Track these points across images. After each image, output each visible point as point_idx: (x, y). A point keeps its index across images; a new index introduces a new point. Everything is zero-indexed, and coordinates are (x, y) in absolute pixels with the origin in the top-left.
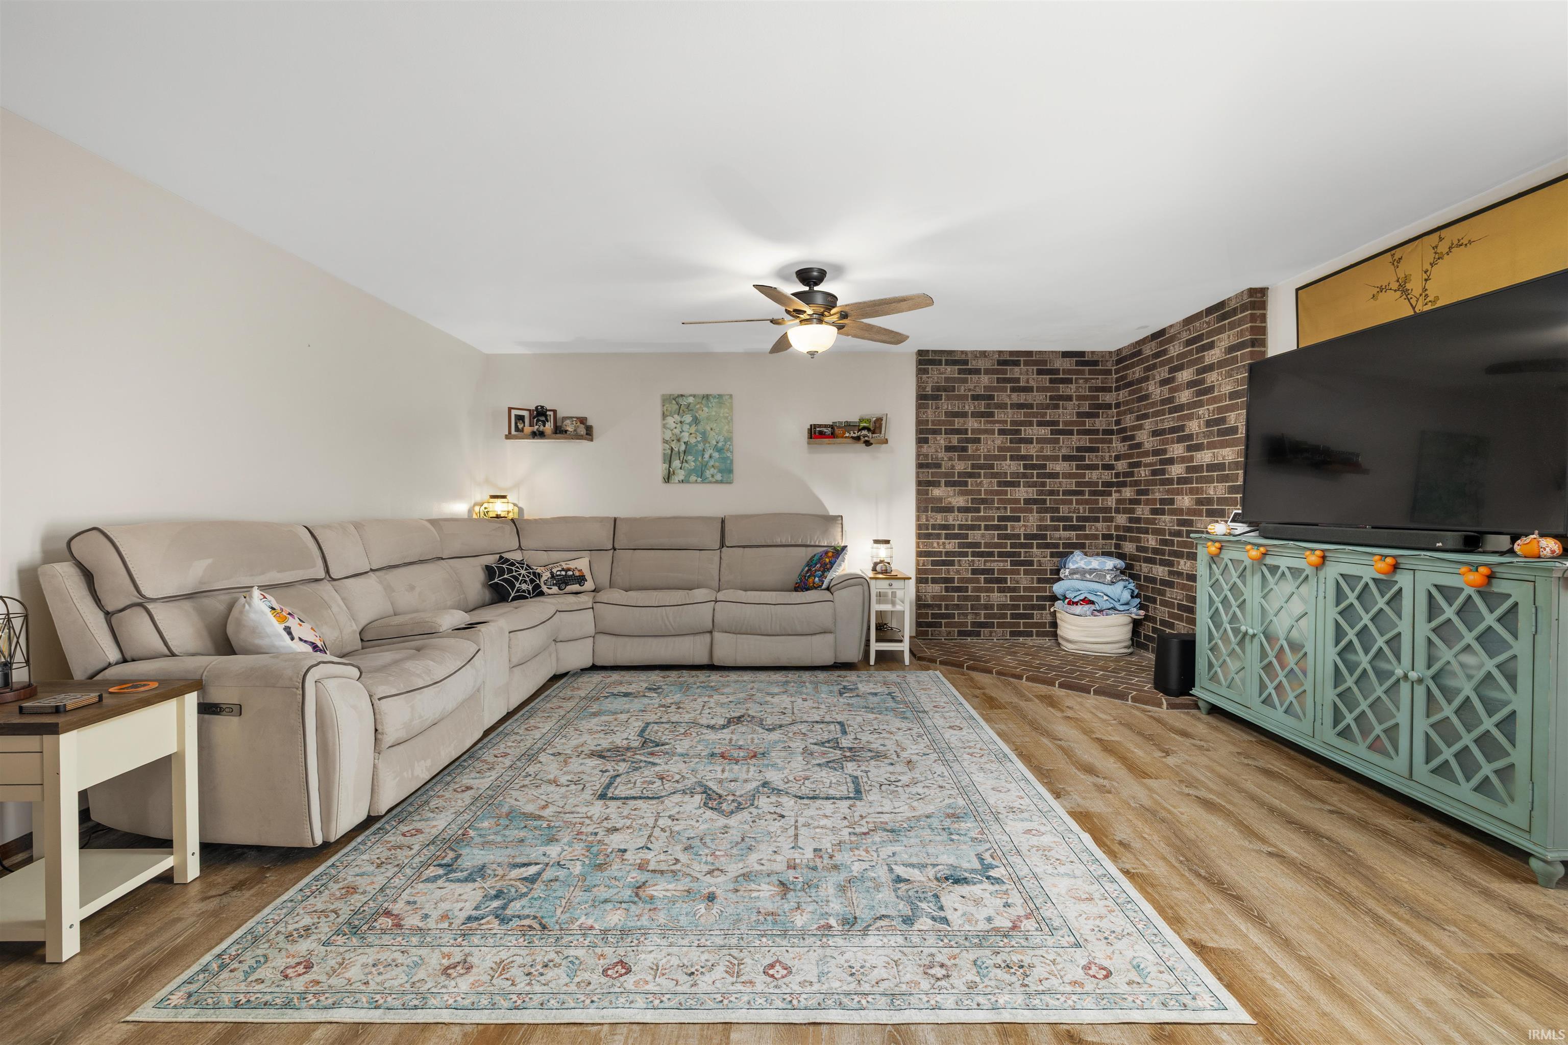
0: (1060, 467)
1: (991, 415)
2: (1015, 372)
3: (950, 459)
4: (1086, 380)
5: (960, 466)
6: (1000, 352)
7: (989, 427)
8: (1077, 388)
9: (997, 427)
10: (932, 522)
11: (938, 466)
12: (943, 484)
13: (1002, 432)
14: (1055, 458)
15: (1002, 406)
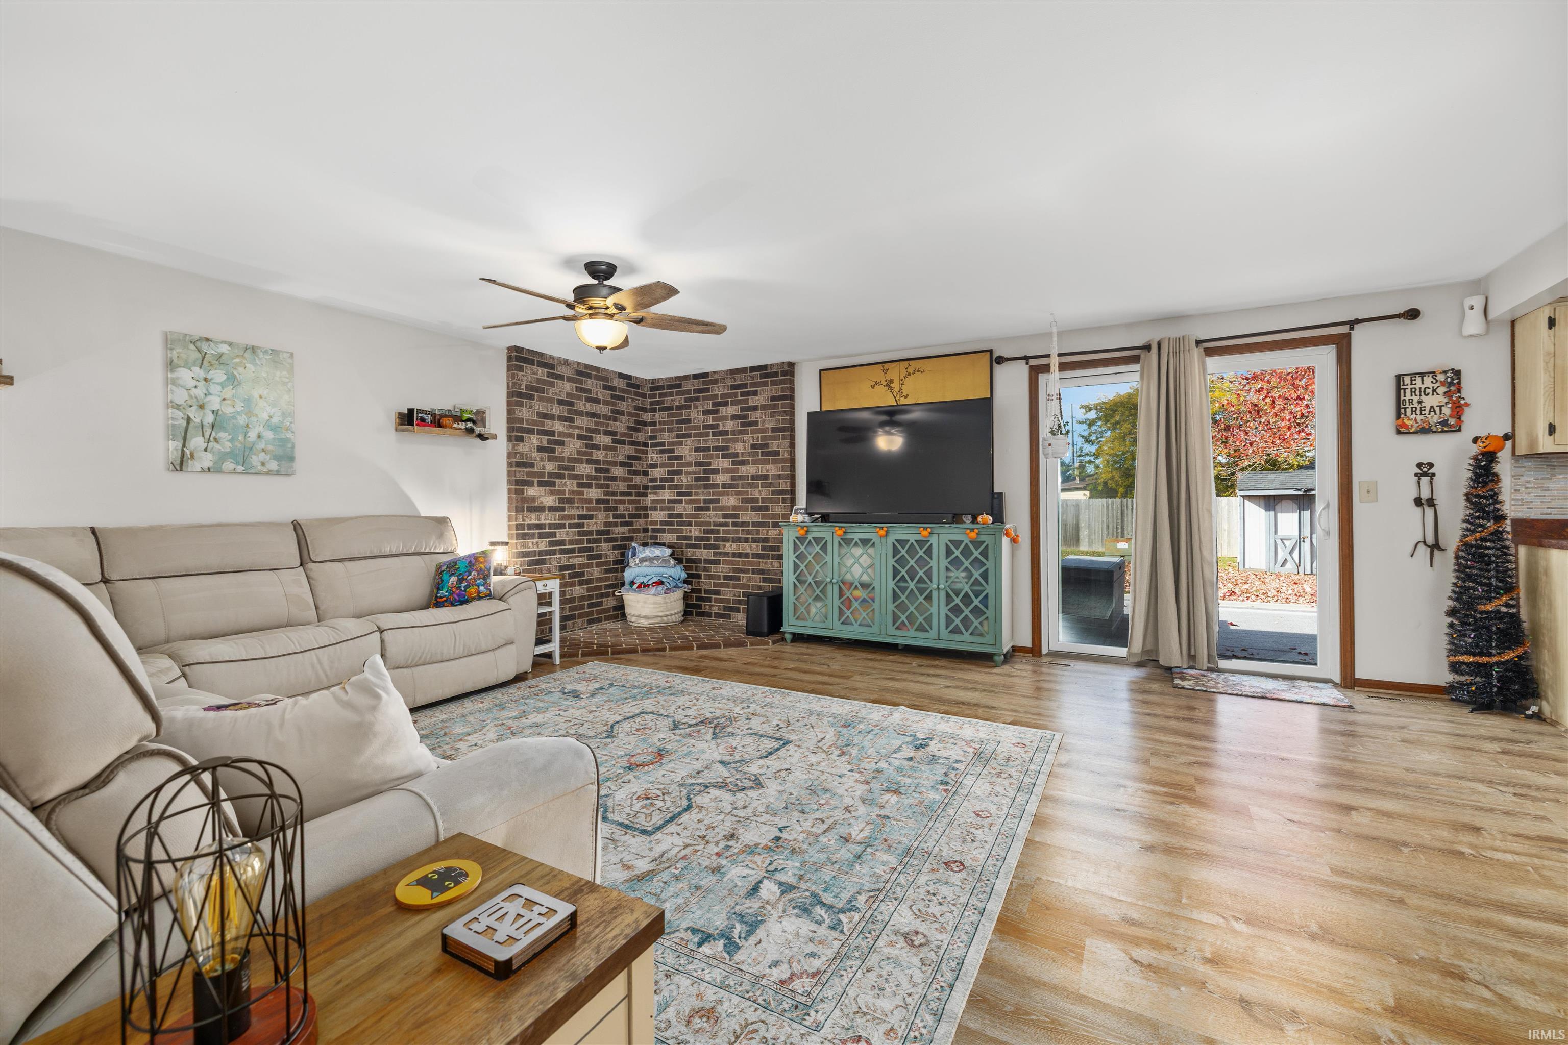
0: (618, 471)
1: (571, 420)
2: (589, 384)
3: (542, 459)
4: (633, 400)
5: (550, 467)
6: (578, 363)
7: (571, 431)
8: (628, 405)
9: (577, 432)
10: (527, 521)
11: (532, 465)
12: (536, 484)
13: (580, 437)
14: (614, 464)
15: (580, 413)
